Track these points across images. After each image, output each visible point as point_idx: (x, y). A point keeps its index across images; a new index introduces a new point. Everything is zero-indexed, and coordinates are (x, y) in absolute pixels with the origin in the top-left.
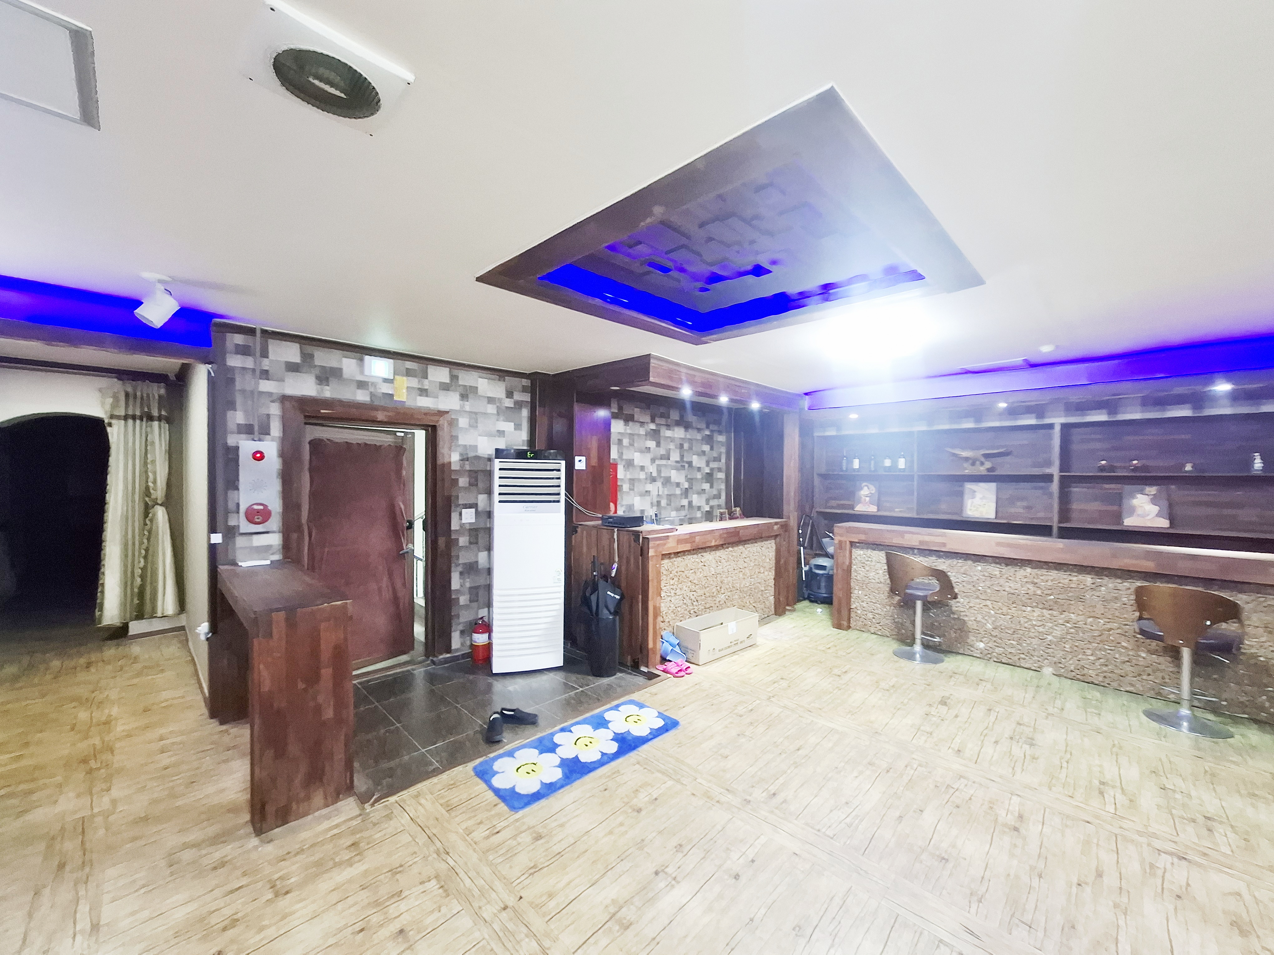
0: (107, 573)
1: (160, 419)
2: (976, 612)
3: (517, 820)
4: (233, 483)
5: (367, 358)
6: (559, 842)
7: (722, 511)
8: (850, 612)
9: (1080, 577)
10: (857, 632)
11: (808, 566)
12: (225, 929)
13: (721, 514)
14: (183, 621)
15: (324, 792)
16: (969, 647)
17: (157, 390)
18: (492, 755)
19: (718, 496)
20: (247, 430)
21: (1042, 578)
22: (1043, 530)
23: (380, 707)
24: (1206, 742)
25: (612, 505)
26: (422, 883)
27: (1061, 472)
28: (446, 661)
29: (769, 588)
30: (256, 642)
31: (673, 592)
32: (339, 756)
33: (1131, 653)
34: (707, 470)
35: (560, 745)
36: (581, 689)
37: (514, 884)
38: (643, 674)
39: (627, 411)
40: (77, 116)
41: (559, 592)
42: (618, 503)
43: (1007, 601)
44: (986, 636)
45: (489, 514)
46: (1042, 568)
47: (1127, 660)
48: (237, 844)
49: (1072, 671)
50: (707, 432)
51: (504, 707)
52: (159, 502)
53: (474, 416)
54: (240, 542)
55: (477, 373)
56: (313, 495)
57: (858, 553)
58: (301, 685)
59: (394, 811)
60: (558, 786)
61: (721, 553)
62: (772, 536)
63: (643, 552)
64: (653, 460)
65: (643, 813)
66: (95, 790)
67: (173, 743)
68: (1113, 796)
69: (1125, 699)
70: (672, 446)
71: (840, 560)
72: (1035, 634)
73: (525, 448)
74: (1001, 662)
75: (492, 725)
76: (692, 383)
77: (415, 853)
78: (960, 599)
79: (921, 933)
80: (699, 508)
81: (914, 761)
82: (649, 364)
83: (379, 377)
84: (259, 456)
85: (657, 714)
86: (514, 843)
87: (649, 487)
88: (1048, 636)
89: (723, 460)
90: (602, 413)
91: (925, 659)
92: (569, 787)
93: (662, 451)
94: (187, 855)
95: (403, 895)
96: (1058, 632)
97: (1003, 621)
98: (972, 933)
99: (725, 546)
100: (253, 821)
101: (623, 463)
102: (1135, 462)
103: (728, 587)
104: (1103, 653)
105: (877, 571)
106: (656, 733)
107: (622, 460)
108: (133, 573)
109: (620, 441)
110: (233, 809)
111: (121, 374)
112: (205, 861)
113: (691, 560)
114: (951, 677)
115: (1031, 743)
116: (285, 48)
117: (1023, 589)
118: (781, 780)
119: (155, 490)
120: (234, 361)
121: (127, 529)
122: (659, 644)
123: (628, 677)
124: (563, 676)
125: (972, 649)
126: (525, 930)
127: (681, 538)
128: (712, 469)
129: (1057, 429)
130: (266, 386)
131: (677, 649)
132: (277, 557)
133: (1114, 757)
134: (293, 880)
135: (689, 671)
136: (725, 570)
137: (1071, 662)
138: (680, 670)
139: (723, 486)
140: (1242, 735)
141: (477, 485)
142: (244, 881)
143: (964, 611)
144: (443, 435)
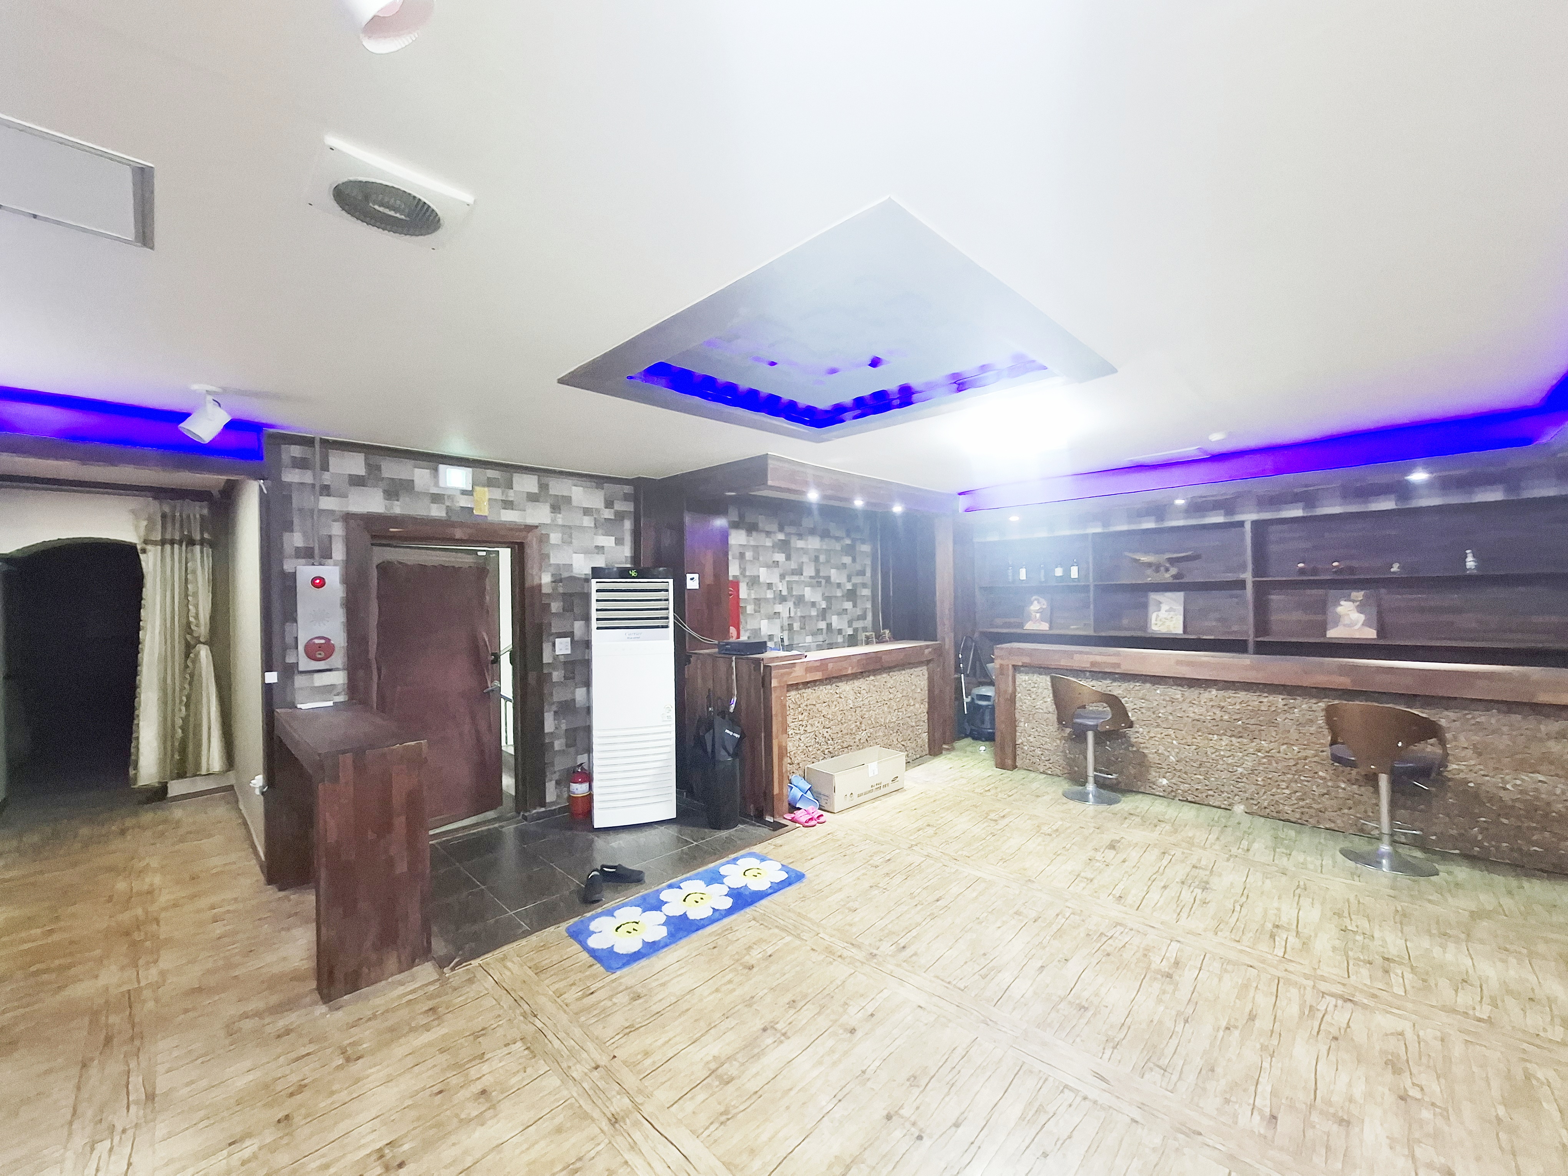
0: (141, 724)
1: (202, 542)
2: (1157, 743)
3: (613, 981)
4: (291, 616)
5: (442, 467)
6: (660, 1000)
7: (867, 634)
8: (1015, 748)
9: (1271, 698)
10: (1025, 771)
11: (970, 697)
12: (292, 1095)
13: (867, 637)
14: (231, 779)
15: (399, 957)
16: (1151, 785)
17: (199, 510)
18: (588, 915)
19: (863, 617)
20: (307, 554)
21: (1229, 700)
22: (1236, 646)
23: (462, 869)
24: (1403, 879)
25: (732, 630)
26: (507, 1045)
27: (1254, 577)
28: (540, 816)
29: (922, 723)
30: (320, 786)
31: (802, 729)
32: (415, 917)
33: (1330, 784)
34: (849, 586)
35: (666, 903)
36: (695, 843)
37: (608, 1044)
38: (769, 824)
39: (750, 518)
40: (131, 237)
41: (670, 732)
42: (741, 627)
43: (1191, 729)
44: (1169, 770)
45: (588, 644)
46: (1229, 689)
47: (1325, 791)
48: (303, 1011)
49: (1265, 808)
50: (848, 542)
51: (605, 863)
52: (202, 640)
53: (567, 530)
54: (300, 681)
55: (570, 481)
56: (380, 625)
57: (1022, 679)
58: (371, 836)
59: (478, 976)
60: (662, 944)
61: (857, 683)
62: (922, 662)
63: (765, 682)
64: (782, 577)
65: (755, 970)
66: (141, 962)
67: (228, 911)
68: (1285, 939)
69: (1322, 838)
70: (805, 559)
71: (1002, 687)
72: (1224, 766)
73: (629, 566)
74: (1187, 801)
75: (591, 883)
76: (819, 485)
77: (499, 1016)
78: (1137, 727)
79: (1046, 1079)
80: (840, 631)
81: (1068, 909)
82: (767, 465)
83: (456, 489)
84: (319, 583)
85: (780, 867)
86: (609, 1003)
87: (779, 608)
88: (1239, 769)
89: (868, 574)
90: (720, 522)
91: (1099, 800)
92: (673, 945)
93: (793, 565)
94: (247, 1025)
95: (486, 1057)
96: (1249, 764)
97: (1188, 753)
98: (1103, 1079)
99: (864, 674)
100: (319, 989)
101: (747, 580)
102: (1335, 564)
103: (870, 722)
104: (1299, 785)
105: (1045, 700)
106: (777, 887)
107: (745, 576)
108: (173, 726)
109: (742, 556)
110: (296, 977)
111: (159, 493)
112: (268, 1029)
113: (824, 692)
114: (1126, 818)
115: (1205, 886)
116: (346, 180)
117: (1209, 714)
118: (914, 933)
119: (197, 626)
120: (291, 476)
121: (166, 670)
122: (786, 790)
123: (750, 828)
124: (676, 830)
125: (1154, 787)
126: (617, 1087)
127: (810, 665)
128: (854, 585)
129: (1248, 527)
130: (327, 503)
131: (809, 795)
132: (341, 698)
133: (1296, 898)
134: (365, 1046)
135: (822, 819)
136: (866, 702)
137: (1265, 797)
138: (811, 819)
139: (869, 605)
140: (1450, 873)
141: (572, 610)
142: (311, 1048)
143: (1144, 743)
144: (532, 551)
